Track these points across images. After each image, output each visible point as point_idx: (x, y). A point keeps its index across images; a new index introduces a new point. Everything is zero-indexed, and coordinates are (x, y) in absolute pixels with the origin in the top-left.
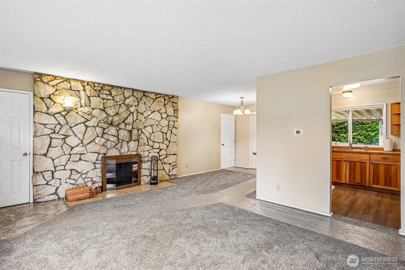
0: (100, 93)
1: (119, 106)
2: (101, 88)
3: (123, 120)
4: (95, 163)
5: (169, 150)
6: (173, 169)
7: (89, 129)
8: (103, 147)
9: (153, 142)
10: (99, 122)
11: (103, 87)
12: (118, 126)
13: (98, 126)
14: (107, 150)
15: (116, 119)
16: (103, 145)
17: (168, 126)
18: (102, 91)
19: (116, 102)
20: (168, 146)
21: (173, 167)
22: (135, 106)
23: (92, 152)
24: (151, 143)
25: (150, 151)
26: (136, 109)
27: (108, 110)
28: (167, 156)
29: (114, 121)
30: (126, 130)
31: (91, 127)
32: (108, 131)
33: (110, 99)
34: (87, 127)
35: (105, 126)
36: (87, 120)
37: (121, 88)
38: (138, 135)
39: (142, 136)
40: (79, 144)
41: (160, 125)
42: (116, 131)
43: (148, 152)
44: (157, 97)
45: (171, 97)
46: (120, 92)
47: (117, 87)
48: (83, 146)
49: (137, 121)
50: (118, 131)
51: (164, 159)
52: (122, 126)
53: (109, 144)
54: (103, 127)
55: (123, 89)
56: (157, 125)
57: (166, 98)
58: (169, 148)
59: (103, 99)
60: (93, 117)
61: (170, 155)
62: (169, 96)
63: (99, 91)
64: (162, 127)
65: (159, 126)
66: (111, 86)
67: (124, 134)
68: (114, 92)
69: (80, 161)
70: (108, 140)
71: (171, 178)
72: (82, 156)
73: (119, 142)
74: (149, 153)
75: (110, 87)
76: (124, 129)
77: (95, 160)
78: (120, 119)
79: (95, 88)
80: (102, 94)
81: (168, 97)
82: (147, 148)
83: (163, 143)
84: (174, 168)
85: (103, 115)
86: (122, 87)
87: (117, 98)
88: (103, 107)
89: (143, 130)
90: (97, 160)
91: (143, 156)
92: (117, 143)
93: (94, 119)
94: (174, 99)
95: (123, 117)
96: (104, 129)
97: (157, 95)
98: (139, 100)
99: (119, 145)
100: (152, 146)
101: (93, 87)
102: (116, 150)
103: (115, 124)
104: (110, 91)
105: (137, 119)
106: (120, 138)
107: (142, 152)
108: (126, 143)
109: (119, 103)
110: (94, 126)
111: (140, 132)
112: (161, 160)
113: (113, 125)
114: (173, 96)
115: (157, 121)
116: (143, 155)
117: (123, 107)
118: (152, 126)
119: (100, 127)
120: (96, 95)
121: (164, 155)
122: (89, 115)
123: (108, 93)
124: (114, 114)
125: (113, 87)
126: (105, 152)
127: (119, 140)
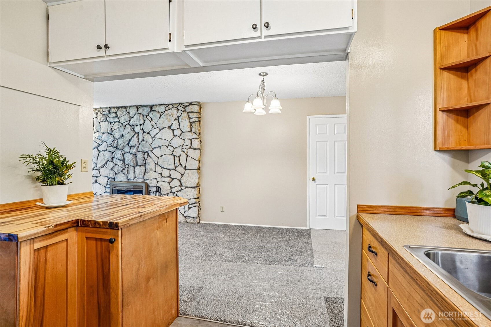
0: (107, 117)
1: (123, 128)
2: (108, 112)
3: (127, 142)
4: (106, 187)
5: (184, 180)
6: (189, 208)
7: (101, 153)
8: (112, 171)
9: (162, 168)
10: (108, 146)
11: (110, 110)
12: (123, 149)
13: (106, 150)
14: (115, 175)
15: (120, 141)
16: (112, 169)
17: (182, 147)
18: (109, 115)
19: (122, 124)
20: (182, 175)
21: (190, 206)
22: (141, 125)
23: (104, 176)
24: (159, 169)
25: (158, 180)
26: (141, 128)
27: (114, 133)
28: (182, 189)
29: (119, 144)
30: (131, 153)
31: (103, 152)
32: (115, 154)
33: (117, 122)
34: (99, 151)
35: (113, 150)
36: (99, 145)
37: (125, 107)
38: (143, 159)
39: (149, 160)
40: (94, 168)
41: (171, 146)
42: (122, 155)
43: (155, 181)
44: (167, 109)
45: (187, 104)
46: (125, 112)
47: (122, 107)
48: (97, 169)
49: (143, 142)
50: (123, 155)
51: (178, 191)
52: (127, 149)
53: (116, 169)
54: (111, 151)
55: (128, 108)
56: (167, 147)
57: (179, 108)
58: (184, 177)
59: (111, 123)
60: (103, 141)
61: (186, 187)
62: (185, 104)
63: (107, 115)
64: (174, 148)
65: (169, 147)
66: (116, 107)
67: (128, 158)
68: (119, 113)
69: (96, 183)
70: (116, 164)
71: (188, 221)
72: (97, 178)
73: (125, 167)
74: (158, 182)
75: (116, 109)
76: (129, 153)
77: (106, 184)
78: (124, 142)
79: (103, 113)
80: (109, 117)
81: (183, 106)
82: (155, 175)
83: (176, 171)
84: (192, 207)
85: (110, 139)
86: (127, 107)
87: (121, 119)
88: (110, 130)
89: (150, 152)
90: (107, 184)
91: (150, 185)
92: (124, 168)
93: (105, 143)
94: (191, 106)
95: (126, 139)
96: (112, 153)
97: (167, 107)
98: (145, 116)
99: (126, 171)
100: (160, 174)
101: (102, 112)
102: (123, 175)
103: (120, 147)
104: (116, 113)
105: (143, 140)
106: (126, 163)
107: (150, 180)
108: (132, 168)
109: (124, 124)
110: (104, 151)
111: (146, 155)
112: (174, 193)
113: (119, 149)
114: (191, 104)
115: (167, 140)
116: (151, 183)
117: (128, 128)
118: (160, 147)
119: (109, 151)
120: (104, 120)
121: (176, 186)
122: (100, 140)
123: (114, 115)
124: (119, 136)
125: (118, 108)
126: (113, 177)
127: (125, 164)
